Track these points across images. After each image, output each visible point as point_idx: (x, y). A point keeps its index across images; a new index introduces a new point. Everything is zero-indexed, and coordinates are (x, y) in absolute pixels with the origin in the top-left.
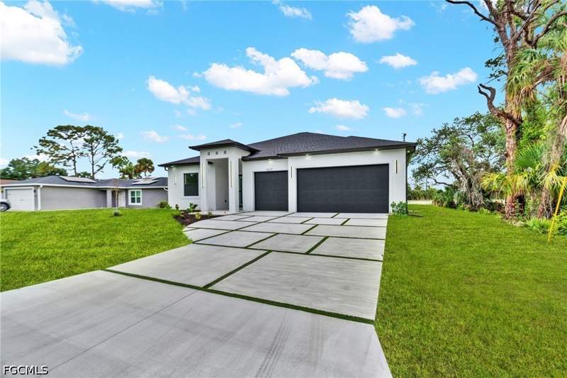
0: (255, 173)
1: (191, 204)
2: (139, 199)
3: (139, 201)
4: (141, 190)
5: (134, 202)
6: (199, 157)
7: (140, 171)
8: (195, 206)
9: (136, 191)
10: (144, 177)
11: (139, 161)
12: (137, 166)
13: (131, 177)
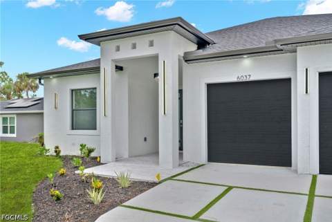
0: (209, 86)
1: (83, 146)
2: (12, 128)
3: (12, 132)
4: (15, 116)
5: (7, 133)
6: (99, 60)
7: (21, 90)
8: (90, 151)
9: (8, 116)
10: (25, 96)
11: (20, 77)
12: (17, 82)
13: (9, 98)
